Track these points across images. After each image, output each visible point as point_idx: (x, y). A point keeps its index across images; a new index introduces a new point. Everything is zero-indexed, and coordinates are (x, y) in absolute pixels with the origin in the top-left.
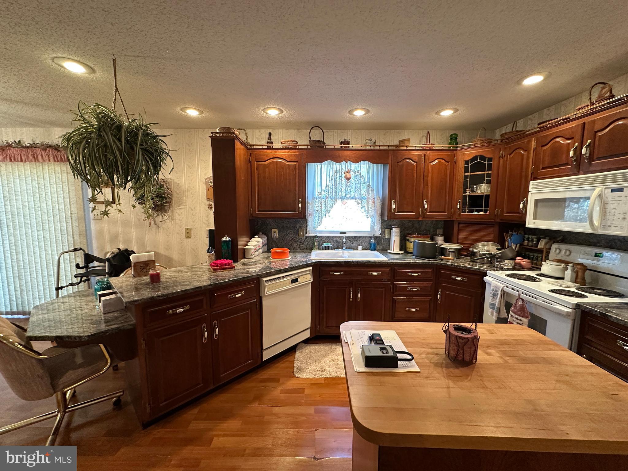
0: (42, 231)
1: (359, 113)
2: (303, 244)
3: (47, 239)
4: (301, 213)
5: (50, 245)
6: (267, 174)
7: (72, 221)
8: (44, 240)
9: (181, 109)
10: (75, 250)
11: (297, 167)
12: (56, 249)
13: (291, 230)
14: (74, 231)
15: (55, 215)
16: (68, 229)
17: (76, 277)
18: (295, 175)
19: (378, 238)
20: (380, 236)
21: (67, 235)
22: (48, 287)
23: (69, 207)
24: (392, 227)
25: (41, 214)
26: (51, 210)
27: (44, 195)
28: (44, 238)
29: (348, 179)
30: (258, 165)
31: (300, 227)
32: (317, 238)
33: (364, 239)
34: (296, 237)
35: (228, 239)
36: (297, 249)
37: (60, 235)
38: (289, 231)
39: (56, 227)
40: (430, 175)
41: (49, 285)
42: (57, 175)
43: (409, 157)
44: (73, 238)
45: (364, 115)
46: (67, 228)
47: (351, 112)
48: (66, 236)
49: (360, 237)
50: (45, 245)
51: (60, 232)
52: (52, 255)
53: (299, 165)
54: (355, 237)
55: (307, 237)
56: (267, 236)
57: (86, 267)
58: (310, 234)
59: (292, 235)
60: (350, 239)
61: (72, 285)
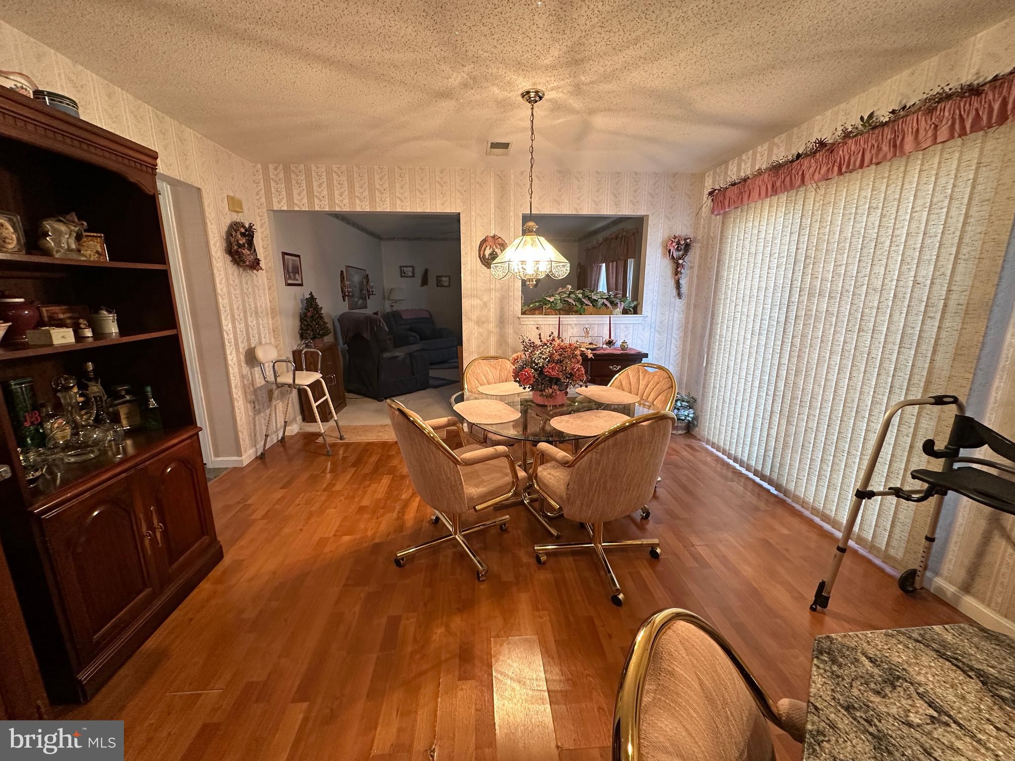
0: (856, 334)
3: (862, 353)
5: (863, 369)
7: (944, 312)
8: (854, 355)
10: (939, 401)
12: (874, 380)
14: (942, 342)
15: (900, 295)
16: (924, 335)
17: (914, 477)
21: (916, 352)
22: (831, 458)
23: (949, 272)
25: (867, 293)
26: (894, 283)
27: (888, 243)
28: (855, 349)
37: (897, 347)
39: (893, 328)
41: (834, 456)
42: (942, 181)
44: (932, 361)
46: (921, 331)
48: (913, 353)
50: (852, 366)
51: (898, 341)
52: (861, 393)
57: (951, 454)
61: (898, 496)
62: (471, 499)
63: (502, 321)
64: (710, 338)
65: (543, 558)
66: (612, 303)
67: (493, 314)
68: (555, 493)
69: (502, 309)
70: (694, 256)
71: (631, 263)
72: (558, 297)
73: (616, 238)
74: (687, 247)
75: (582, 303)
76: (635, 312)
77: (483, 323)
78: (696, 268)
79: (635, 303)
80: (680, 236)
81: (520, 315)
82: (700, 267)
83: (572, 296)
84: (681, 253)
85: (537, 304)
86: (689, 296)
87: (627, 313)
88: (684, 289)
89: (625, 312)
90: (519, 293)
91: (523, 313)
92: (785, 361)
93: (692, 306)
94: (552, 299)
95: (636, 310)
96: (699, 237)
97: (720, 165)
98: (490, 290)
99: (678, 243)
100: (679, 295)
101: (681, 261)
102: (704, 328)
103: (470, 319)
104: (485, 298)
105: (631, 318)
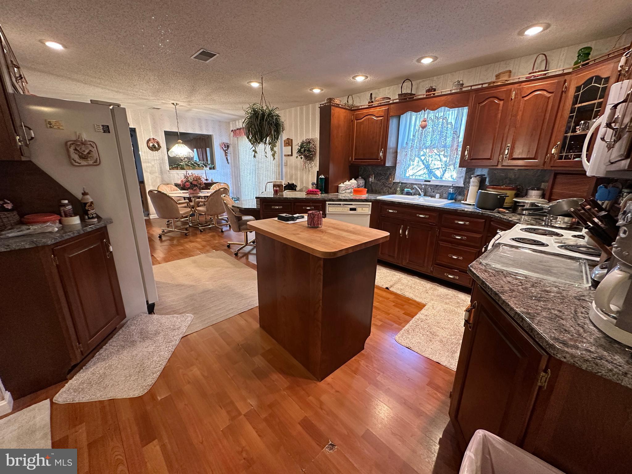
1: (427, 61)
2: (391, 189)
4: (382, 160)
6: (362, 129)
9: (310, 90)
11: (383, 120)
13: (383, 177)
18: (381, 128)
19: (461, 189)
20: (463, 186)
24: (472, 176)
29: (423, 127)
30: (357, 122)
31: (390, 174)
32: (400, 184)
33: (445, 188)
34: (386, 182)
35: (323, 177)
36: (386, 193)
38: (381, 177)
40: (520, 113)
43: (495, 95)
45: (432, 62)
47: (419, 61)
49: (442, 186)
53: (384, 119)
54: (437, 186)
55: (394, 183)
56: (365, 179)
58: (396, 180)
59: (384, 181)
60: (431, 188)
62: (181, 214)
63: (161, 172)
64: (239, 177)
65: (202, 230)
66: (205, 165)
67: (157, 169)
68: (203, 211)
69: (161, 167)
70: (231, 149)
71: (208, 149)
72: (184, 163)
73: (200, 139)
74: (228, 147)
75: (194, 165)
76: (214, 169)
77: (153, 173)
78: (232, 154)
79: (213, 166)
80: (225, 143)
81: (169, 170)
82: (233, 153)
83: (190, 162)
84: (226, 148)
85: (176, 166)
86: (232, 163)
87: (211, 169)
88: (229, 161)
89: (210, 169)
90: (167, 162)
91: (170, 169)
92: (257, 180)
93: (233, 167)
94: (182, 164)
95: (214, 168)
96: (231, 144)
97: (234, 121)
98: (154, 160)
99: (225, 145)
100: (228, 163)
101: (227, 151)
102: (237, 173)
103: (147, 172)
104: (153, 163)
105: (212, 171)
